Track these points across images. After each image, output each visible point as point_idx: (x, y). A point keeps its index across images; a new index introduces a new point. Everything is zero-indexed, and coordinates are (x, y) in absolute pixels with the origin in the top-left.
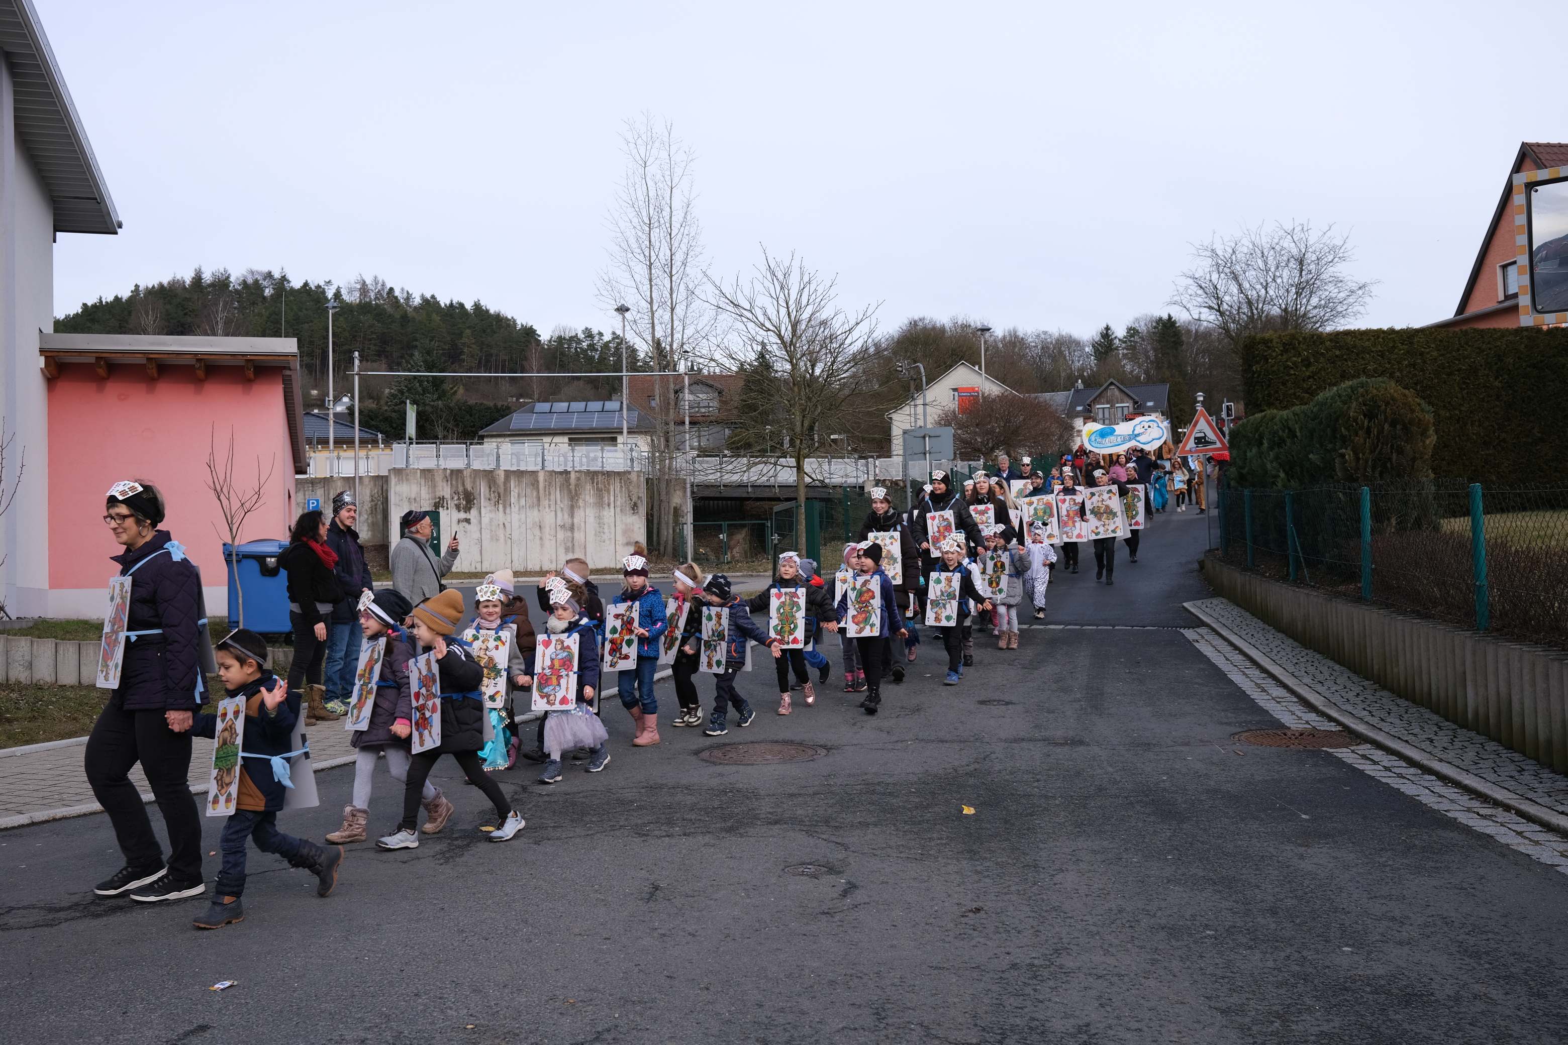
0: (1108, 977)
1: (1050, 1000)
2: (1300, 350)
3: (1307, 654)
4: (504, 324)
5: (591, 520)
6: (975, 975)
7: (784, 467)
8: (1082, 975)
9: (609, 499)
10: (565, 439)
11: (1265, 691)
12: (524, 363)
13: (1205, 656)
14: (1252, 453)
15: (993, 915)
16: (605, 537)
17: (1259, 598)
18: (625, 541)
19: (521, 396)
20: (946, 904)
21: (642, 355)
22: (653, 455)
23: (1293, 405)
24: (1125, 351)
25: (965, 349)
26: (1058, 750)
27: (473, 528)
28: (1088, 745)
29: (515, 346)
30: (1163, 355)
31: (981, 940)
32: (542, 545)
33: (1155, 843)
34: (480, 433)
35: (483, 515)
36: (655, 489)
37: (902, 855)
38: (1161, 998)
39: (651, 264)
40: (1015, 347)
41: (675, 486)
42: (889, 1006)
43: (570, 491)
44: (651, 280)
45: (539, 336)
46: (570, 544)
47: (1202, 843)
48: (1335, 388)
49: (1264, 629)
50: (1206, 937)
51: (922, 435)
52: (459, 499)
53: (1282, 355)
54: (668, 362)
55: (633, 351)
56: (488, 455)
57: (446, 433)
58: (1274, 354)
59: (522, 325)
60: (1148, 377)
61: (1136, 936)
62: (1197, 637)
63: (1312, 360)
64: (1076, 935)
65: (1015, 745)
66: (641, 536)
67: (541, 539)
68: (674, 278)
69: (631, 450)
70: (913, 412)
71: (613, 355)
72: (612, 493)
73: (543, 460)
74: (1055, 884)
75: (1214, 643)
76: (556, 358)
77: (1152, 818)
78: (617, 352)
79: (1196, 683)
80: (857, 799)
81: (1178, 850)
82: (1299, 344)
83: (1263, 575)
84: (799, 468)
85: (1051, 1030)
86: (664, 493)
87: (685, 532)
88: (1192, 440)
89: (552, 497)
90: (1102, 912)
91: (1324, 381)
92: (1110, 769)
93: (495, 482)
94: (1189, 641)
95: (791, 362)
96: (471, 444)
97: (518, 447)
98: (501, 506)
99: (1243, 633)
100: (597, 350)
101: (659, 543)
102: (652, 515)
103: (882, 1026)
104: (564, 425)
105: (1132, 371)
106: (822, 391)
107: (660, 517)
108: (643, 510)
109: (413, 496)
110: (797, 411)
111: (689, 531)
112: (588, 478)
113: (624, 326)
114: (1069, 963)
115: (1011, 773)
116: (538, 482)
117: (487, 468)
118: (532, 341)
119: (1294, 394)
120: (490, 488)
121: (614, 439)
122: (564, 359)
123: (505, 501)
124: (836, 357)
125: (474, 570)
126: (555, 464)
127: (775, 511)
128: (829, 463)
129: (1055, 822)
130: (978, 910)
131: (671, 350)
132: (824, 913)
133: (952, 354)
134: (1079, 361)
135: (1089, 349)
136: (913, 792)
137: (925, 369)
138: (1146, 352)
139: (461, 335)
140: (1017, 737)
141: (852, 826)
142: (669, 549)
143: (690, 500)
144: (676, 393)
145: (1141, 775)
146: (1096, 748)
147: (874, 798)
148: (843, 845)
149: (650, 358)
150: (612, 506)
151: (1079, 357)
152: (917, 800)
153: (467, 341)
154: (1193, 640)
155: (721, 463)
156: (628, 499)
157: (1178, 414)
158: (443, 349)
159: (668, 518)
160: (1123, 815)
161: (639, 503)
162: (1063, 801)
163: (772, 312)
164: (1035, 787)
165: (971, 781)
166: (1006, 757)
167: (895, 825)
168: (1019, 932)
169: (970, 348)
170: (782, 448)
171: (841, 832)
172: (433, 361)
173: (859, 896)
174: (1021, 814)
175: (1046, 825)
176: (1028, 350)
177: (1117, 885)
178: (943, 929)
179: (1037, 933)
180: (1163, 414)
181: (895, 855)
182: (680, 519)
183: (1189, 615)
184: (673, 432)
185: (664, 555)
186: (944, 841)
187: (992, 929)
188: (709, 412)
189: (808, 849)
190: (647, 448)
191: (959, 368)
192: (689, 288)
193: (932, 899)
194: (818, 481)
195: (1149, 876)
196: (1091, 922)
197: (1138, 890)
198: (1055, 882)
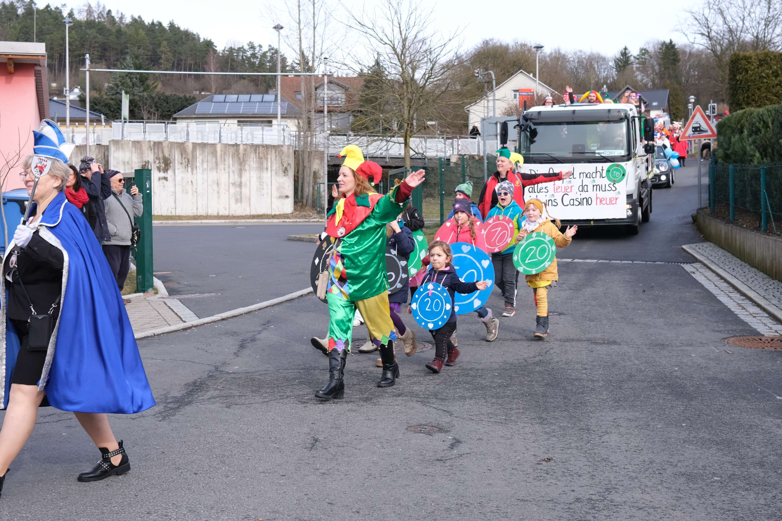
0: (646, 509)
2: (771, 64)
3: (774, 283)
4: (191, 38)
5: (254, 180)
7: (395, 143)
8: (627, 507)
9: (267, 164)
10: (235, 121)
11: (744, 309)
12: (205, 66)
13: (700, 283)
14: (735, 138)
15: (560, 464)
16: (264, 192)
17: (738, 243)
18: (278, 195)
19: (203, 90)
20: (526, 455)
21: (289, 62)
22: (300, 134)
23: (765, 104)
24: (638, 66)
25: (523, 62)
26: (599, 348)
27: (169, 184)
28: (620, 344)
29: (198, 54)
30: (665, 68)
31: (553, 482)
32: (219, 197)
33: (673, 415)
34: (175, 116)
35: (176, 174)
36: (300, 158)
37: (491, 420)
40: (558, 61)
41: (314, 156)
43: (239, 159)
44: (299, 6)
45: (216, 47)
46: (239, 197)
47: (707, 415)
49: (741, 265)
50: (714, 482)
51: (495, 122)
52: (159, 163)
54: (309, 67)
55: (284, 60)
56: (180, 132)
57: (149, 116)
58: (752, 67)
59: (204, 39)
60: (654, 84)
62: (693, 270)
64: (621, 478)
65: (568, 343)
66: (290, 191)
67: (218, 192)
68: (316, 5)
69: (284, 130)
70: (486, 105)
71: (269, 62)
72: (269, 160)
73: (220, 136)
74: (603, 443)
75: (706, 274)
76: (228, 63)
77: (670, 397)
78: (273, 60)
79: (695, 302)
81: (689, 420)
82: (771, 60)
83: (741, 226)
84: (406, 144)
86: (306, 161)
87: (322, 190)
88: (690, 129)
89: (227, 163)
92: (637, 362)
93: (185, 151)
94: (688, 273)
95: (402, 67)
96: (168, 123)
97: (201, 126)
98: (190, 169)
99: (727, 268)
100: (257, 58)
101: (302, 197)
102: (298, 177)
104: (234, 111)
105: (642, 80)
106: (423, 89)
107: (303, 178)
108: (291, 173)
109: (127, 160)
110: (405, 103)
112: (253, 149)
113: (279, 40)
115: (566, 363)
116: (216, 151)
117: (180, 141)
118: (211, 50)
119: (766, 97)
120: (182, 155)
121: (270, 122)
122: (234, 64)
123: (192, 165)
124: (434, 65)
125: (170, 214)
126: (228, 139)
127: (390, 174)
128: (426, 142)
129: (599, 399)
130: (549, 460)
131: (313, 58)
132: (438, 460)
133: (514, 65)
134: (604, 72)
135: (612, 64)
136: (497, 376)
137: (495, 75)
138: (653, 67)
139: (159, 45)
140: (568, 338)
141: (454, 399)
142: (310, 202)
143: (326, 166)
144: (316, 89)
145: (659, 366)
146: (626, 347)
147: (469, 379)
148: (448, 412)
149: (297, 64)
150: (269, 169)
151: (605, 69)
152: (500, 381)
153: (164, 49)
154: (691, 272)
155: (348, 140)
156: (281, 165)
157: (675, 111)
158: (147, 55)
159: (309, 179)
160: (649, 395)
161: (289, 168)
162: (604, 383)
163: (388, 31)
164: (584, 374)
165: (538, 369)
166: (562, 352)
167: (484, 398)
168: (580, 476)
169: (527, 61)
170: (393, 130)
171: (447, 403)
172: (140, 63)
173: (463, 448)
174: (575, 392)
175: (594, 401)
176: (568, 64)
177: (647, 444)
178: (525, 473)
179: (593, 477)
180: (664, 111)
181: (486, 420)
182: (318, 180)
183: (686, 254)
184: (314, 117)
185: (306, 206)
186: (521, 411)
187: (560, 473)
188: (338, 104)
189: (424, 415)
190: (295, 129)
191: (518, 75)
192: (327, 13)
193: (516, 451)
194: (419, 153)
195: (670, 438)
196: (631, 470)
197: (663, 448)
198: (603, 441)
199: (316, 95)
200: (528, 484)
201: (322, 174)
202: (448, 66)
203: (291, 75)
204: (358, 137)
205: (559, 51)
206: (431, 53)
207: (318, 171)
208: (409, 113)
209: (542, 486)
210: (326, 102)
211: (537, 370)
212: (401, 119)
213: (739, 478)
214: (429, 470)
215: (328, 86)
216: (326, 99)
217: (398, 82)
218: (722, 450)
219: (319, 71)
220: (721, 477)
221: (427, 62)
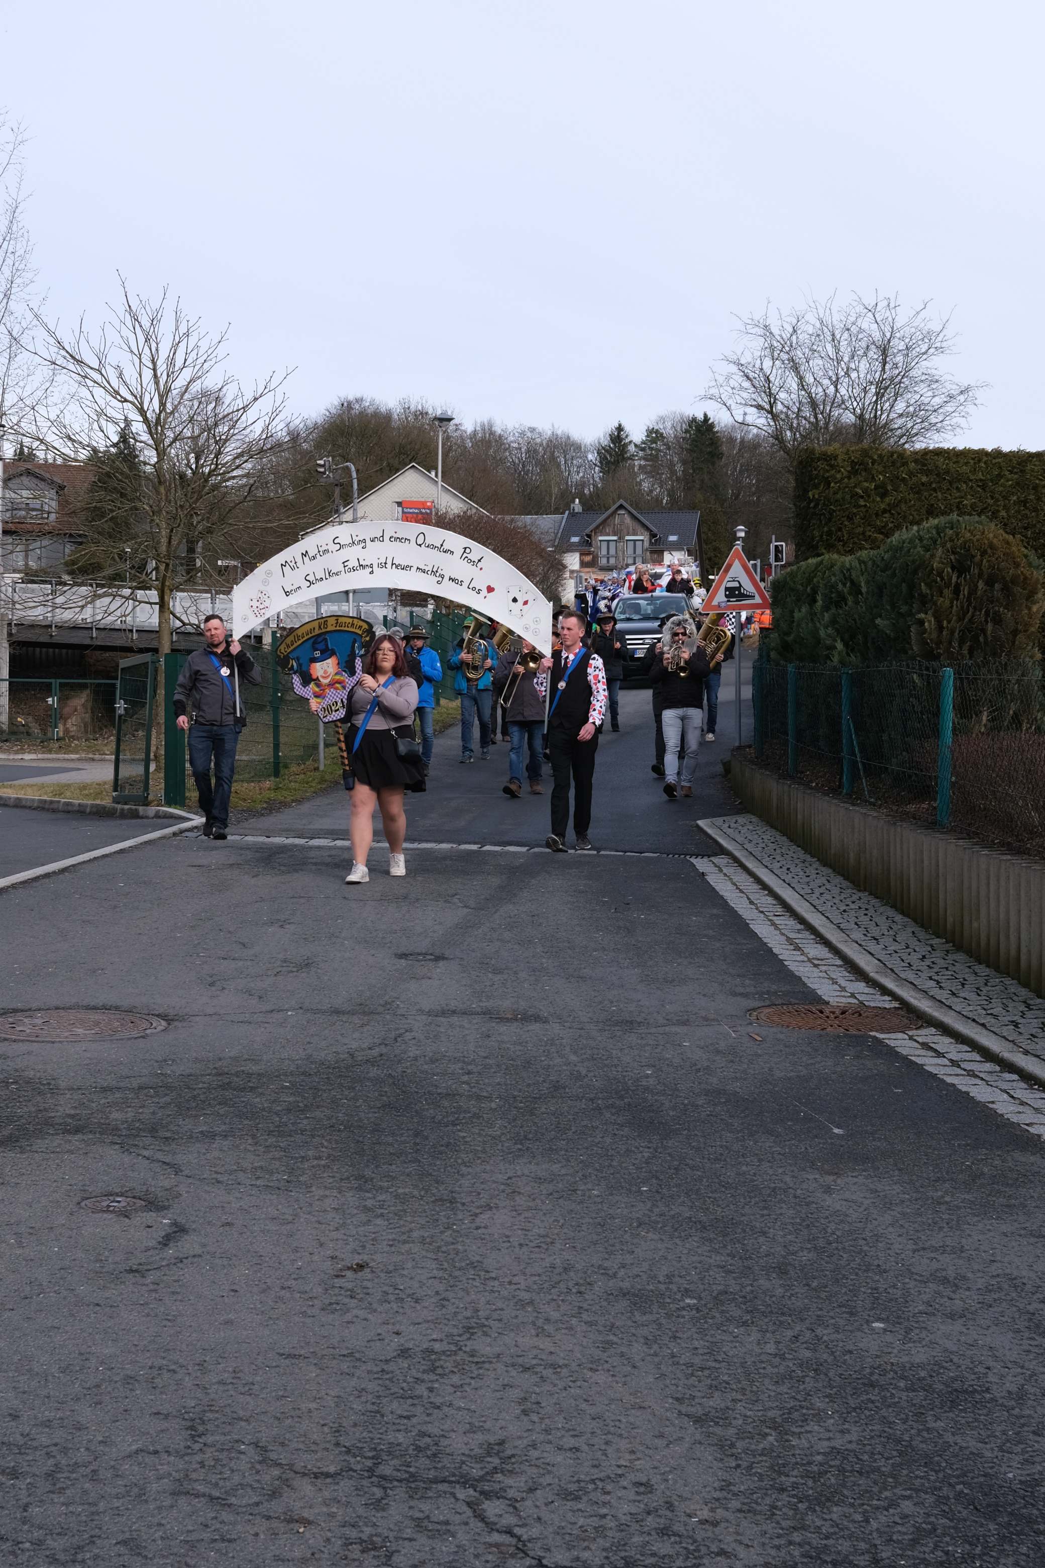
0: (538, 1369)
1: (450, 1405)
2: (874, 472)
3: (861, 898)
6: (344, 1367)
7: (140, 602)
8: (500, 1367)
11: (800, 948)
13: (722, 897)
14: (802, 613)
15: (382, 1275)
17: (800, 817)
20: (315, 1258)
23: (861, 548)
24: (643, 463)
25: (418, 446)
26: (503, 1028)
28: (546, 1021)
30: (694, 471)
31: (362, 1313)
33: (626, 1168)
37: (258, 1182)
38: (612, 1400)
40: (489, 447)
42: (210, 1415)
47: (693, 1168)
48: (915, 528)
49: (804, 861)
50: (683, 1308)
53: (849, 478)
58: (839, 476)
60: (673, 500)
61: (585, 1306)
62: (713, 870)
63: (889, 488)
64: (500, 1304)
65: (442, 1019)
74: (478, 1228)
75: (735, 879)
77: (626, 1130)
79: (706, 935)
80: (202, 1097)
81: (658, 1178)
82: (873, 464)
83: (808, 785)
84: (164, 605)
85: (448, 1450)
88: (722, 591)
90: (540, 1271)
91: (905, 517)
92: (573, 1057)
94: (702, 875)
95: (159, 450)
99: (776, 866)
103: (197, 1447)
105: (651, 492)
110: (161, 521)
111: (3, 691)
114: (483, 1346)
115: (432, 1061)
119: (863, 533)
124: (223, 446)
127: (121, 666)
129: (487, 1135)
130: (361, 1266)
133: (400, 453)
134: (578, 472)
135: (592, 457)
136: (287, 1087)
137: (358, 474)
140: (445, 1008)
141: (191, 1137)
145: (616, 1066)
146: (557, 1026)
147: (228, 1094)
148: (173, 1166)
151: (579, 467)
152: (291, 1099)
154: (708, 874)
160: (586, 1126)
162: (502, 1103)
163: (131, 376)
164: (464, 1082)
165: (373, 1072)
166: (428, 1038)
167: (254, 1136)
168: (417, 1300)
169: (422, 446)
171: (173, 1145)
173: (187, 1244)
174: (439, 1122)
175: (474, 1139)
176: (506, 454)
177: (566, 1230)
178: (306, 1296)
180: (690, 552)
181: (249, 1182)
183: (704, 837)
186: (323, 1162)
187: (379, 1295)
188: (43, 518)
189: (121, 1172)
191: (407, 474)
193: (296, 1250)
194: (190, 624)
195: (613, 1217)
197: (595, 1237)
198: (478, 1224)
200: (309, 1320)
202: (250, 451)
205: (490, 428)
208: (170, 542)
209: (337, 1322)
211: (371, 1074)
213: (734, 1299)
214: (107, 1294)
217: (148, 478)
218: (710, 1240)
220: (700, 1298)
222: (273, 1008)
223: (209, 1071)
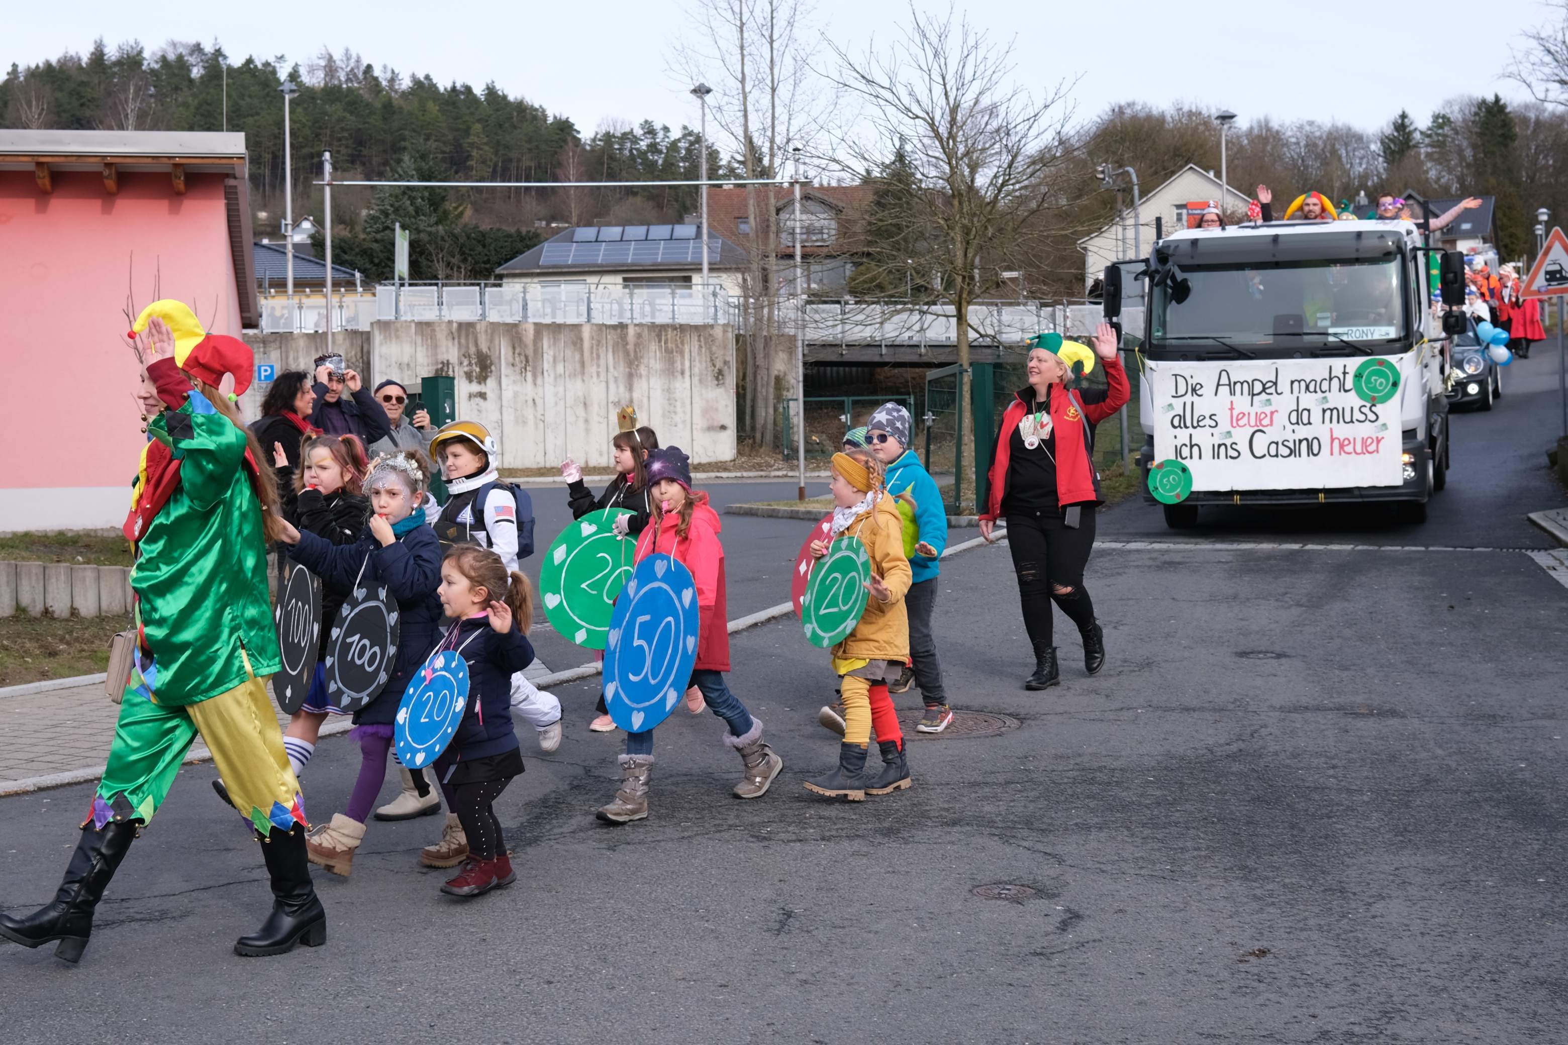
4: (528, 116)
5: (657, 394)
7: (938, 315)
9: (683, 364)
10: (619, 279)
12: (558, 171)
15: (1286, 961)
16: (677, 419)
18: (705, 425)
19: (553, 218)
20: (1215, 943)
21: (724, 159)
22: (746, 300)
24: (1430, 149)
25: (1193, 147)
26: (1360, 723)
27: (490, 405)
28: (1404, 716)
29: (543, 147)
30: (1485, 154)
31: (1273, 997)
32: (588, 431)
33: (1517, 860)
34: (499, 271)
35: (503, 387)
36: (749, 350)
37: (1142, 872)
39: (742, 24)
40: (1265, 144)
41: (776, 345)
43: (627, 353)
44: (742, 48)
45: (578, 132)
52: (470, 364)
54: (764, 167)
55: (713, 155)
56: (510, 302)
57: (449, 271)
59: (555, 117)
60: (1464, 187)
61: (1502, 994)
62: (1553, 562)
64: (1412, 991)
65: (1295, 715)
66: (729, 417)
67: (586, 421)
68: (775, 45)
69: (714, 294)
70: (1120, 237)
71: (684, 159)
72: (687, 356)
73: (589, 310)
74: (1374, 917)
76: (603, 164)
77: (1510, 823)
78: (691, 157)
80: (1069, 791)
81: (1552, 870)
84: (961, 317)
86: (760, 355)
87: (792, 412)
88: (1541, 276)
89: (602, 361)
90: (1448, 959)
92: (1439, 752)
93: (520, 340)
94: (1541, 568)
95: (949, 164)
96: (486, 285)
97: (551, 290)
98: (529, 375)
100: (661, 152)
101: (753, 428)
102: (744, 388)
104: (616, 259)
105: (1438, 178)
106: (993, 207)
107: (755, 390)
108: (731, 380)
109: (405, 360)
110: (958, 235)
111: (797, 410)
112: (653, 334)
113: (704, 115)
115: (1294, 756)
116: (581, 340)
117: (509, 320)
118: (569, 139)
120: (514, 348)
121: (688, 279)
122: (614, 164)
123: (535, 368)
124: (1014, 157)
126: (604, 315)
128: (999, 313)
129: (1364, 828)
130: (1263, 953)
131: (771, 148)
132: (1036, 954)
133: (1175, 155)
134: (1361, 164)
135: (1375, 147)
136: (1151, 782)
137: (1137, 176)
138: (1460, 151)
139: (467, 132)
140: (1297, 704)
141: (1067, 829)
142: (769, 437)
143: (800, 365)
144: (778, 211)
145: (1486, 759)
146: (1416, 721)
147: (1095, 789)
148: (1054, 856)
149: (739, 162)
150: (687, 373)
151: (1361, 158)
152: (1159, 793)
153: (476, 140)
154: (1549, 567)
155: (843, 313)
156: (709, 364)
157: (1507, 241)
158: (444, 152)
159: (766, 392)
160: (1466, 818)
161: (726, 370)
162: (1374, 796)
163: (922, 93)
164: (1331, 776)
165: (1236, 767)
166: (1285, 733)
167: (1128, 828)
168: (1327, 986)
169: (1201, 146)
170: (933, 290)
171: (1051, 837)
172: (430, 169)
173: (1086, 930)
174: (1313, 815)
175: (1353, 831)
176: (1285, 149)
177: (1466, 920)
178: (1214, 980)
179: (1354, 988)
180: (1485, 241)
181: (1132, 872)
182: (785, 393)
183: (1537, 531)
184: (774, 268)
185: (761, 446)
186: (1203, 853)
187: (1287, 980)
188: (823, 240)
189: (1005, 862)
190: (737, 291)
191: (1185, 175)
192: (799, 58)
193: (1194, 936)
194: (987, 336)
195: (1512, 908)
196: (1432, 973)
197: (1499, 928)
198: (1373, 913)
199: (778, 224)
200: (1221, 1003)
201: (793, 381)
202: (1043, 159)
203: (728, 184)
204: (864, 306)
205: (1267, 122)
206: (1008, 134)
207: (785, 374)
208: (966, 255)
209: (1250, 1006)
210: (798, 236)
211: (1234, 769)
212: (949, 267)
214: (1017, 975)
215: (802, 205)
216: (798, 230)
217: (942, 192)
219: (785, 174)
221: (1000, 153)
222: (1122, 706)
223: (1071, 767)
